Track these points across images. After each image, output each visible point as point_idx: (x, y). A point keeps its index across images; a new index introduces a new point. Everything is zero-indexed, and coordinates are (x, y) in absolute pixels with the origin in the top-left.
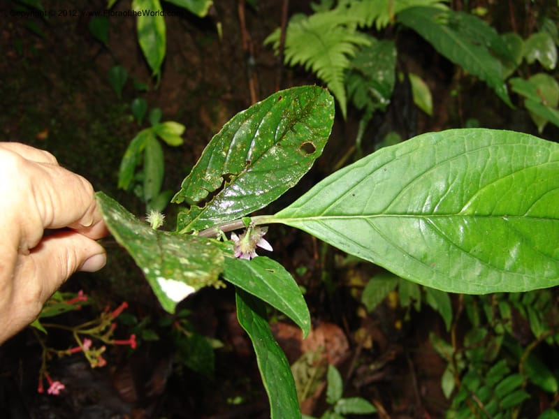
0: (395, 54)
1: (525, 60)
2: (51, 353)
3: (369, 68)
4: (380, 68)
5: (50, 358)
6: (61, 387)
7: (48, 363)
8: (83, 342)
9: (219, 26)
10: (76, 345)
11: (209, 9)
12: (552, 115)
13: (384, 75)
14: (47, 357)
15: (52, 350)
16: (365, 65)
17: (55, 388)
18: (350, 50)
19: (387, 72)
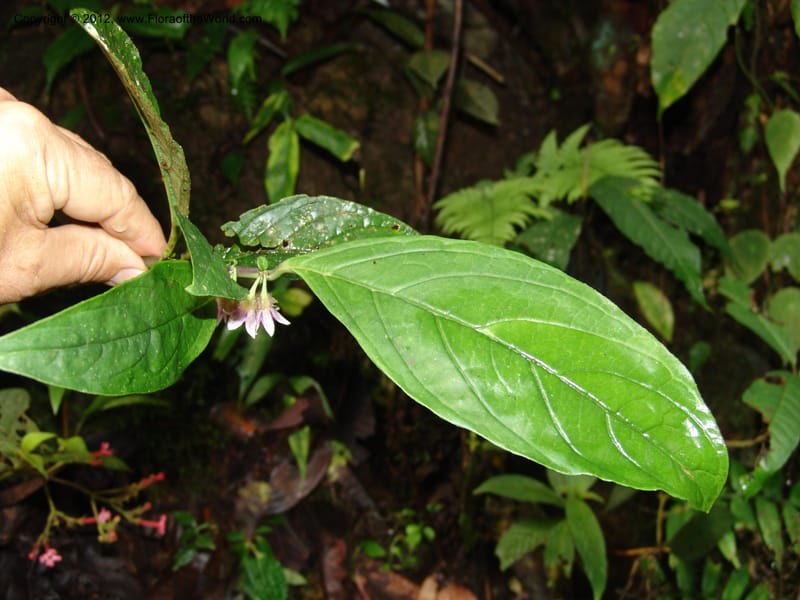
0: (578, 231)
1: (769, 267)
2: (60, 518)
3: (539, 245)
4: (553, 246)
5: (57, 523)
6: (57, 558)
7: (53, 529)
8: (99, 511)
9: (362, 173)
10: (91, 515)
11: (354, 153)
12: (762, 326)
13: (555, 256)
14: (53, 521)
15: (61, 514)
16: (535, 241)
17: (50, 557)
18: (520, 220)
19: (561, 252)
